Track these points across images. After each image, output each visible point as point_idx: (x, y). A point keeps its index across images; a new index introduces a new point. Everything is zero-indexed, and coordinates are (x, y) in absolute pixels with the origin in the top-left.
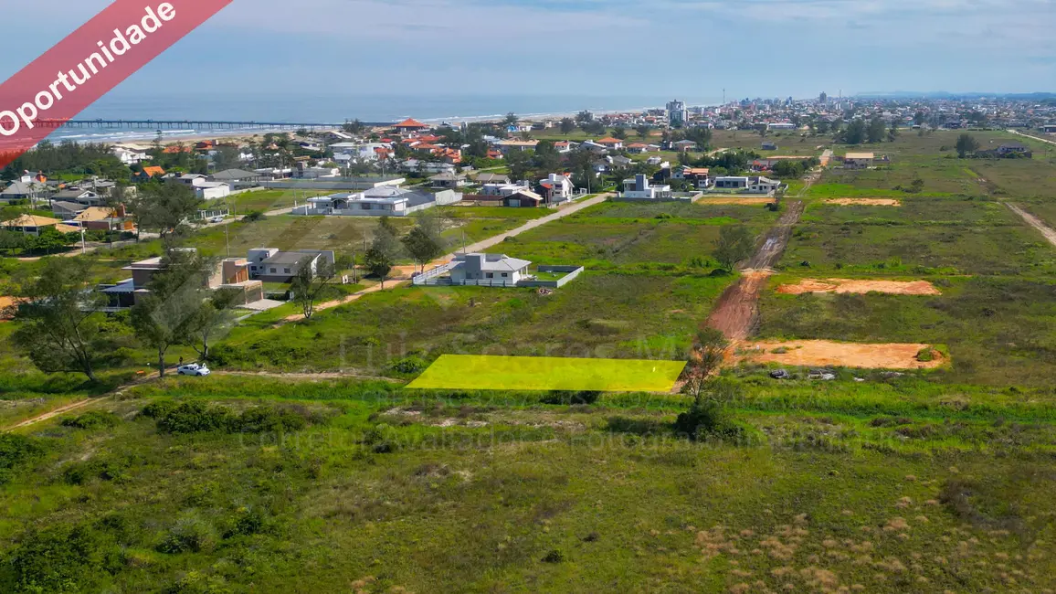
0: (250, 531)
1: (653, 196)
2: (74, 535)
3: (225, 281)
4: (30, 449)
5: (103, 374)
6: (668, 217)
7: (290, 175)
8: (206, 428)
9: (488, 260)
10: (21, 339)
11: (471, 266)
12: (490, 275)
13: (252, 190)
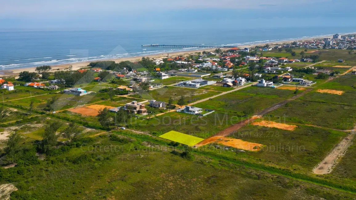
0: (107, 159)
1: (265, 86)
2: (86, 156)
3: (140, 109)
4: (91, 140)
5: (110, 127)
6: (259, 94)
7: (186, 71)
8: (116, 140)
9: (191, 108)
10: (99, 120)
11: (187, 109)
12: (191, 111)
13: (174, 76)
